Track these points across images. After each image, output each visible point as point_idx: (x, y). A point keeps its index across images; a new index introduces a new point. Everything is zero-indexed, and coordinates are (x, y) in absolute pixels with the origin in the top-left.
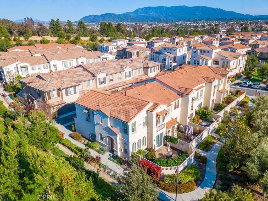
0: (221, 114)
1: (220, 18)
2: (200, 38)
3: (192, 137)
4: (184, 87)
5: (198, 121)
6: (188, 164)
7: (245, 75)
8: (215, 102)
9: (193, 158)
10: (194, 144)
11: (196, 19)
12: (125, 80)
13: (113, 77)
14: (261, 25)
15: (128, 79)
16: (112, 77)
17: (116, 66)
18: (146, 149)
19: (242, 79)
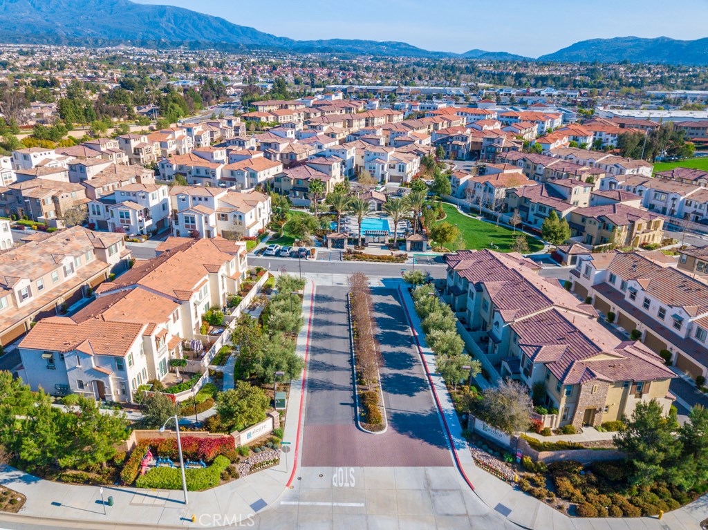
0: (237, 313)
1: (224, 42)
2: (185, 134)
3: (203, 354)
4: (181, 289)
5: (207, 330)
6: (203, 384)
7: (272, 230)
8: (227, 296)
9: (207, 377)
10: (206, 362)
11: (163, 40)
12: (66, 279)
13: (43, 281)
14: (312, 70)
15: (71, 276)
16: (40, 281)
17: (42, 258)
18: (149, 383)
19: (267, 239)
